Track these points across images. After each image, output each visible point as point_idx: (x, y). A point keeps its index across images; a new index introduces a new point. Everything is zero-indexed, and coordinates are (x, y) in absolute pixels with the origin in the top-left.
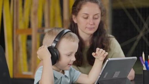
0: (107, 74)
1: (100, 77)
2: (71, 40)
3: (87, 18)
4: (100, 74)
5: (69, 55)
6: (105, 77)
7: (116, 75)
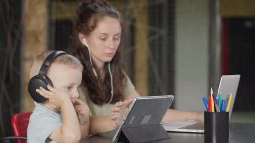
0: (133, 118)
1: (124, 123)
2: (72, 65)
3: (104, 39)
4: (125, 119)
5: (69, 88)
6: (130, 123)
7: (146, 120)
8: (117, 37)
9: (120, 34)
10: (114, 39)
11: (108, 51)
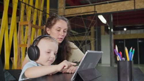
8: (65, 31)
9: (67, 30)
10: (64, 32)
11: (60, 37)
